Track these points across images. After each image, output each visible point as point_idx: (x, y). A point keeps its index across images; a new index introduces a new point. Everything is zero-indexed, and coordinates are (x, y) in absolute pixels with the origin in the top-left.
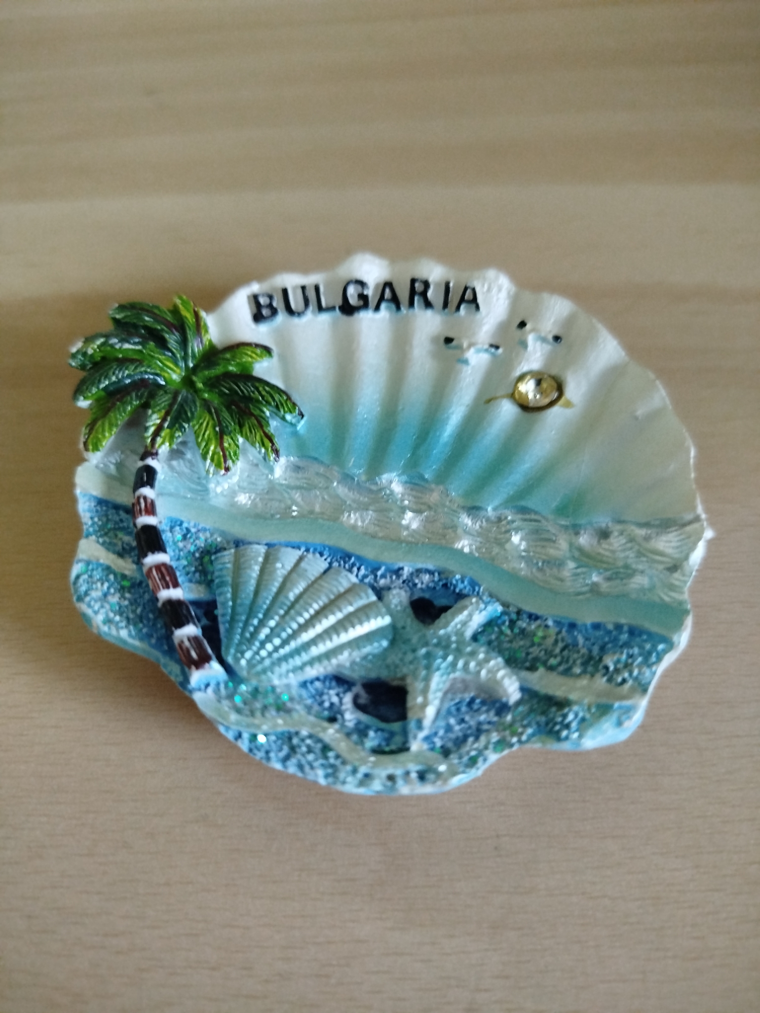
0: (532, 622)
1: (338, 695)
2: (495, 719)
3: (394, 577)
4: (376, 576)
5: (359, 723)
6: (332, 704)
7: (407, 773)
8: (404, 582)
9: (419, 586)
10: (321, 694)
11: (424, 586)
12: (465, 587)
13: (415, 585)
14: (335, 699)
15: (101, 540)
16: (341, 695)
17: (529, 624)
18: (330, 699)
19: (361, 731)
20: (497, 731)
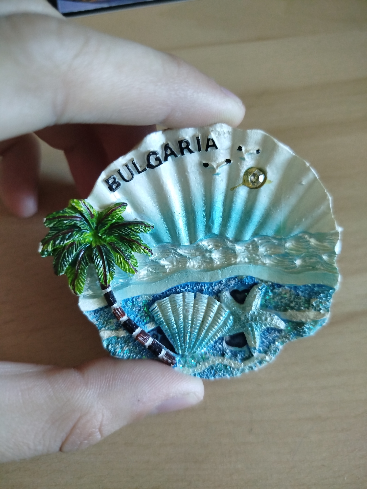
0: (279, 288)
1: (220, 344)
2: (278, 334)
3: (220, 285)
4: (212, 287)
5: (231, 351)
6: (220, 349)
7: (256, 363)
8: (224, 286)
9: (231, 285)
10: (215, 346)
11: (233, 285)
12: (249, 281)
13: (229, 285)
14: (220, 346)
15: (107, 328)
16: (222, 343)
17: (279, 290)
18: (218, 346)
19: (234, 355)
20: (280, 338)
